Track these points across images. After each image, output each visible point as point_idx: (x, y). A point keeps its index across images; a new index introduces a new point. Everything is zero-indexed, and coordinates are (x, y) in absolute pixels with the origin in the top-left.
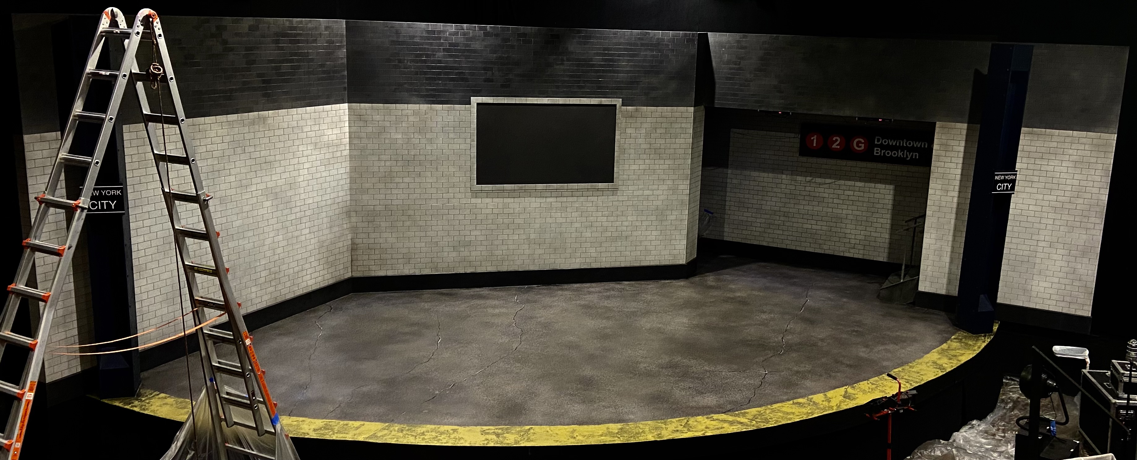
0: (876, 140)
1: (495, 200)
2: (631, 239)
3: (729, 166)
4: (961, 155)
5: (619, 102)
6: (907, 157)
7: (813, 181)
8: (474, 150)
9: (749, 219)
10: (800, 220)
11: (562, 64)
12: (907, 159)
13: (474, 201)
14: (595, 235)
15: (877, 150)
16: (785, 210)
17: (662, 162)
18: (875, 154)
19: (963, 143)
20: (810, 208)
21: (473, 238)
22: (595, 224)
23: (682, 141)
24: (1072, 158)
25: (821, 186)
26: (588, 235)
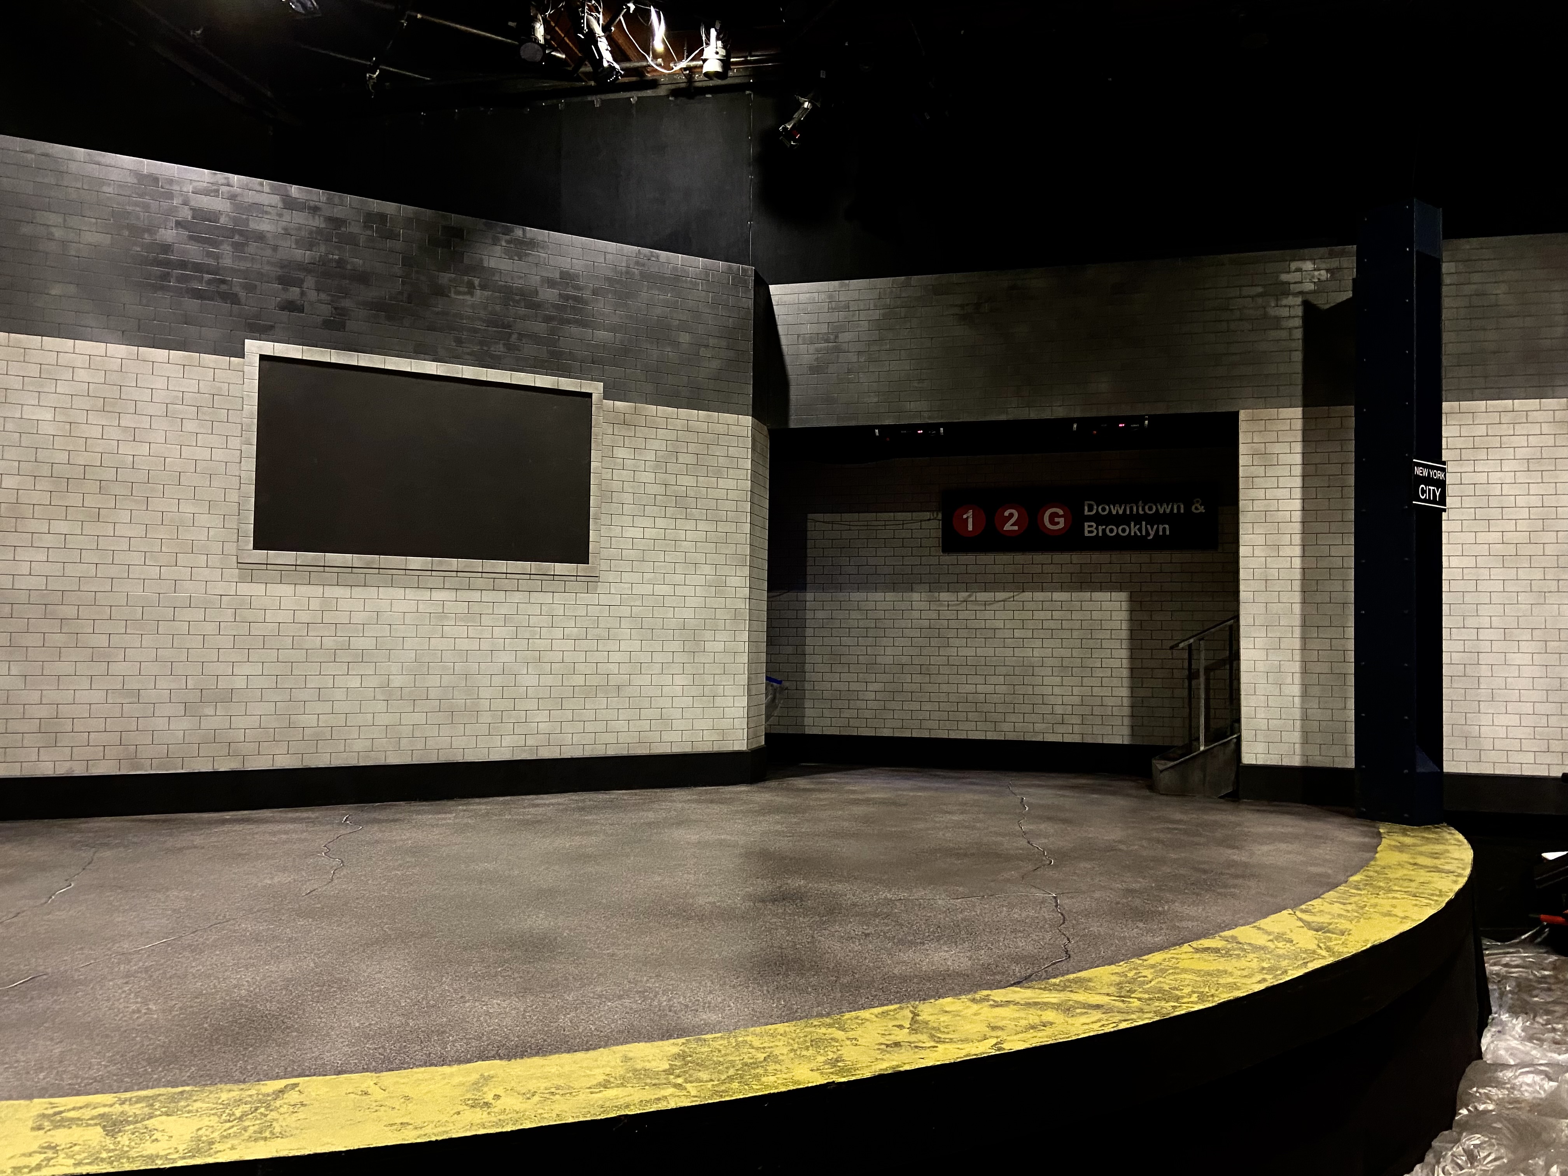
0: (1086, 508)
1: (302, 589)
2: (627, 691)
3: (808, 585)
4: (1298, 470)
5: (597, 389)
6: (1148, 534)
7: (973, 598)
8: (251, 465)
9: (853, 687)
10: (952, 679)
11: (472, 294)
12: (1149, 538)
13: (245, 589)
14: (548, 680)
15: (1089, 526)
16: (924, 660)
17: (691, 525)
18: (1086, 534)
19: (1298, 447)
20: (970, 652)
21: (240, 683)
22: (547, 656)
23: (731, 484)
24: (1520, 453)
25: (988, 608)
26: (532, 680)
